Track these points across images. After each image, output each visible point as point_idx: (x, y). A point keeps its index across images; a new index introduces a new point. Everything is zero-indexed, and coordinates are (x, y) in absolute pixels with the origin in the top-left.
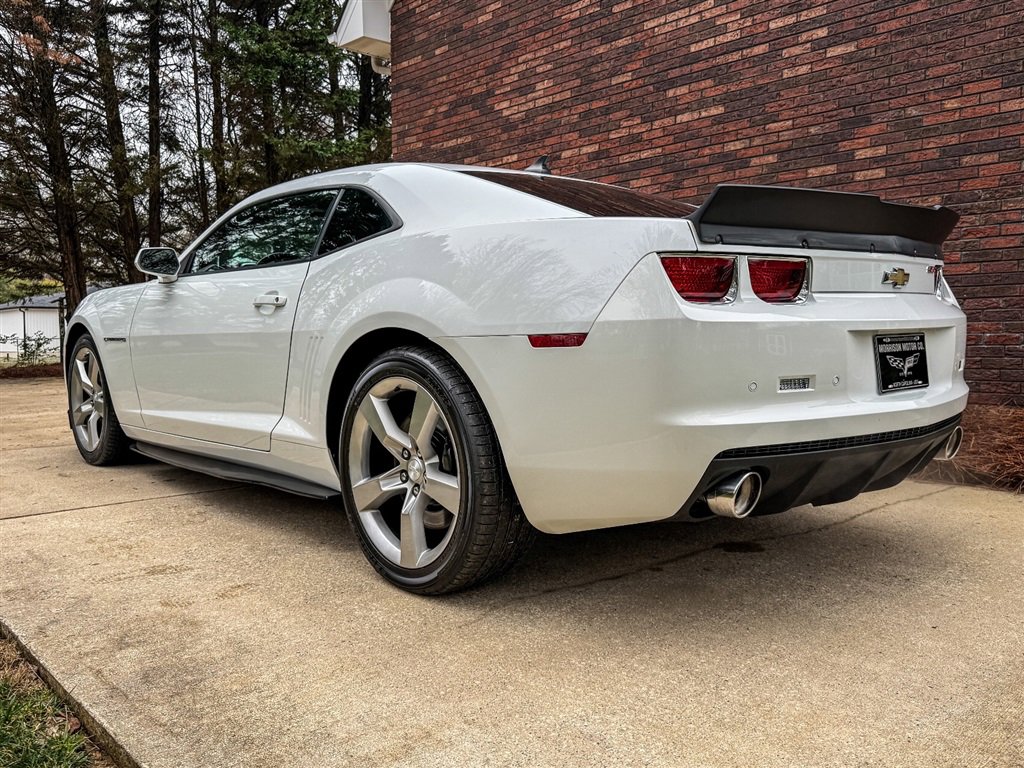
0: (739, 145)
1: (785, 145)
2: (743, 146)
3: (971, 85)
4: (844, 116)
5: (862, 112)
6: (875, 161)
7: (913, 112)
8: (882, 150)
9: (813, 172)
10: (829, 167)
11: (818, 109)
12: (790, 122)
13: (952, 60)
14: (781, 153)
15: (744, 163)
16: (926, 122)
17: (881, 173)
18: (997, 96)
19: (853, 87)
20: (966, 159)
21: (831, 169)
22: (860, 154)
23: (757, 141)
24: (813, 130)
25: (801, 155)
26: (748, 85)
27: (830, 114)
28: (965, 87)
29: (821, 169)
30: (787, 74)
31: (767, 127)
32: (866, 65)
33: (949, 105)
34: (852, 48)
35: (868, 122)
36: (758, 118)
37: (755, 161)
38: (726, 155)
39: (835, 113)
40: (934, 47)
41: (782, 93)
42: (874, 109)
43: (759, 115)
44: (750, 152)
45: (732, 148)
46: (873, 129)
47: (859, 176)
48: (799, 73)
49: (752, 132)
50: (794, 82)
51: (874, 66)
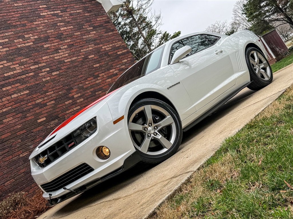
0: (40, 100)
1: (55, 98)
2: (42, 100)
3: (88, 79)
4: (66, 88)
5: (70, 87)
6: (79, 97)
7: (80, 85)
8: (79, 95)
9: (66, 103)
10: (70, 101)
11: (58, 88)
12: (53, 92)
13: (82, 74)
14: (55, 100)
15: (45, 105)
16: (85, 87)
17: (82, 100)
18: (94, 80)
19: (64, 81)
20: (96, 93)
21: (71, 101)
22: (75, 96)
23: (46, 98)
24: (60, 93)
25: (61, 99)
26: (33, 84)
27: (62, 88)
28: (87, 79)
29: (68, 102)
30: (44, 80)
31: (46, 94)
32: (64, 76)
33: (87, 83)
34: (58, 73)
35: (72, 89)
36: (42, 92)
37: (48, 104)
38: (38, 104)
39: (63, 88)
40: (77, 71)
41: (45, 85)
42: (72, 86)
43: (42, 91)
44: (45, 102)
45: (39, 102)
46: (75, 90)
47: (78, 101)
48: (48, 79)
49: (42, 96)
50: (47, 82)
51: (66, 76)
